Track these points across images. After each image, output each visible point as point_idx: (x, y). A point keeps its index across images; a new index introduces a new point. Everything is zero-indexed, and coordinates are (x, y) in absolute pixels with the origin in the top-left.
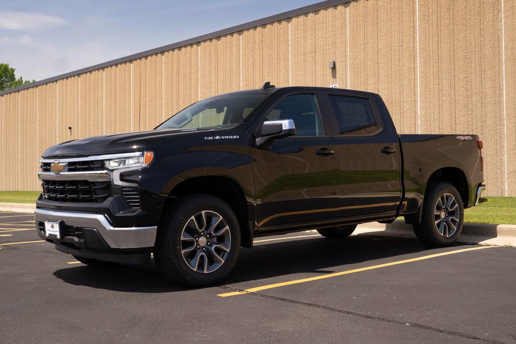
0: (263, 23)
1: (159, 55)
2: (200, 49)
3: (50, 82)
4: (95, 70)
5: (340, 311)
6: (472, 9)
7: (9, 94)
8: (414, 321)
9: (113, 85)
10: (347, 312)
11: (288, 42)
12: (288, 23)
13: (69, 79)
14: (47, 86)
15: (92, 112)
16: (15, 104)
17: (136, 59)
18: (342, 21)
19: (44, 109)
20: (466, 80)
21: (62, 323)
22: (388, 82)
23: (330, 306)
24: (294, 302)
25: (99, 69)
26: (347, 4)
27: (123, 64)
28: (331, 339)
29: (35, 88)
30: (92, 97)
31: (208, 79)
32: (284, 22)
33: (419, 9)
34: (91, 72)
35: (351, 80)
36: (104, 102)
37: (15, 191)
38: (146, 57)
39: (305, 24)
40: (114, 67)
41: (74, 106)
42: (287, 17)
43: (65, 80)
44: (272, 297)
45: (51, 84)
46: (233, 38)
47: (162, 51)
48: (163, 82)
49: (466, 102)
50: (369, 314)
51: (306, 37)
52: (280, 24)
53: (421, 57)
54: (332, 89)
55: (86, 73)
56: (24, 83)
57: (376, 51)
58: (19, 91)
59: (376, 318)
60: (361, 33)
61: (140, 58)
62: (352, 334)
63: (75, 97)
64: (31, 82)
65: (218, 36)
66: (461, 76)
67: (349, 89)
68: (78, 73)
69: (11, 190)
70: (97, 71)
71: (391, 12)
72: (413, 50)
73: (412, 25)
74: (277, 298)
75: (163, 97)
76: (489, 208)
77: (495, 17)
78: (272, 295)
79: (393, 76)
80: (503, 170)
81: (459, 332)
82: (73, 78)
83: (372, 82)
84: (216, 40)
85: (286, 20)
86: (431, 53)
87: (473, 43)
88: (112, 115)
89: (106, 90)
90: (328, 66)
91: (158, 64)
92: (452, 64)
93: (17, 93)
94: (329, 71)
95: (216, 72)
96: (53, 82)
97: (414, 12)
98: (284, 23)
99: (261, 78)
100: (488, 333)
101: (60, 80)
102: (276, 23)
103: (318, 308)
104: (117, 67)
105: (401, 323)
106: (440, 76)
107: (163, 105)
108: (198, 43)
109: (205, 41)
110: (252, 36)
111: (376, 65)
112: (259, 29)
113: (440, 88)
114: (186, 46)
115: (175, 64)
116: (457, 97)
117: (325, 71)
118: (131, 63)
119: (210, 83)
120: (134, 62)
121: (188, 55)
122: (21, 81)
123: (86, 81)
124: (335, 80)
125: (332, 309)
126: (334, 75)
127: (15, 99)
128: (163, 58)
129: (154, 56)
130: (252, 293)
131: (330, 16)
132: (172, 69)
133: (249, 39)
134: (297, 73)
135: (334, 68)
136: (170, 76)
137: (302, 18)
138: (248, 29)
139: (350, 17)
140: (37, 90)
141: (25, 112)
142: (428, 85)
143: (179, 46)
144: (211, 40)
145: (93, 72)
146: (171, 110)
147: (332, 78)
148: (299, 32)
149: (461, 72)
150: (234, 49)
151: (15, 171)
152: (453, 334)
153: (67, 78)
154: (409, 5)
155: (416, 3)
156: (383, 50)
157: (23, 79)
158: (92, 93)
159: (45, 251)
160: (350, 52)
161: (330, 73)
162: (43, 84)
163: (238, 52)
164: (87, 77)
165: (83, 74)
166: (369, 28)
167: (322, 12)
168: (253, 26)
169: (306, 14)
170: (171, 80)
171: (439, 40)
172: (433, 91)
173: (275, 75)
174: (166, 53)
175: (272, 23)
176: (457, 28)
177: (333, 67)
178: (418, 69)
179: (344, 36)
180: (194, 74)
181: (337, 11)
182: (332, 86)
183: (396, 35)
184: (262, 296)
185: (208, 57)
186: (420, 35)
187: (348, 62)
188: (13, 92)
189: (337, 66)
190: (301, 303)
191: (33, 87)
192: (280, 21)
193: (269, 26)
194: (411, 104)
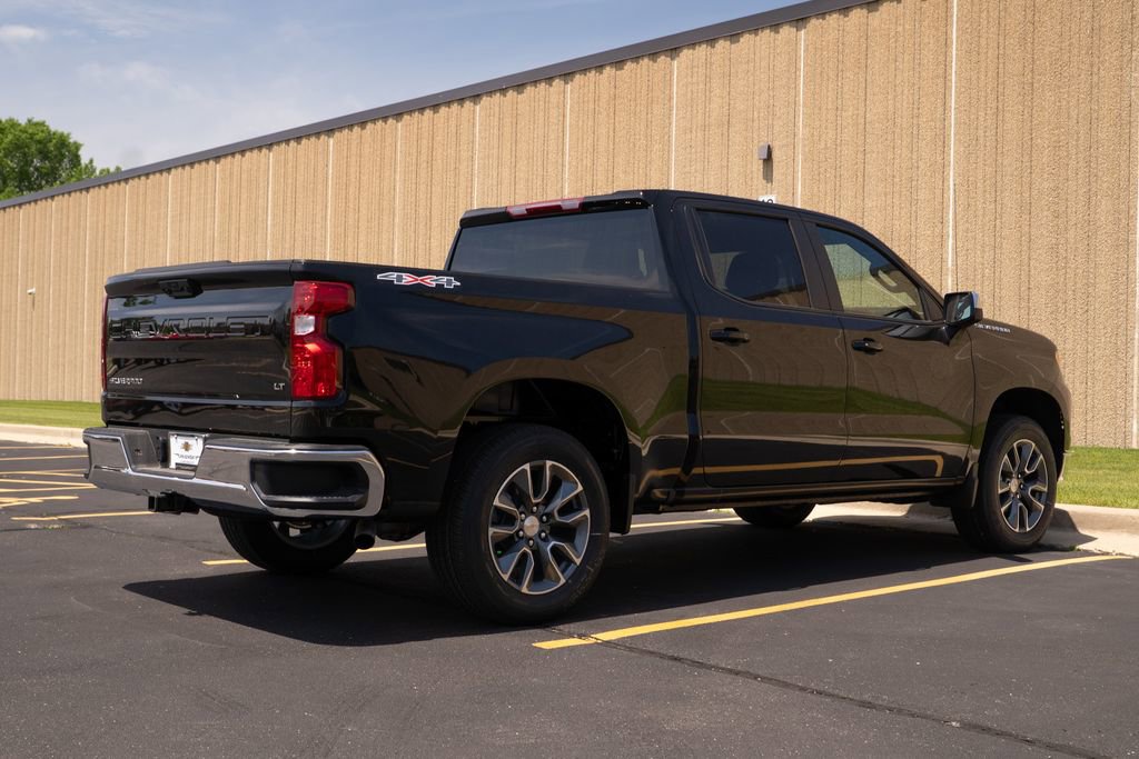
0: (617, 58)
1: (390, 121)
2: (479, 110)
3: (154, 173)
4: (251, 149)
5: (803, 689)
6: (1073, 40)
7: (66, 196)
8: (969, 717)
9: (290, 181)
10: (820, 693)
11: (670, 100)
12: (672, 59)
13: (196, 166)
14: (149, 181)
15: (242, 238)
16: (80, 216)
17: (341, 129)
18: (790, 59)
19: (140, 228)
20: (1054, 194)
21: (208, 695)
22: (886, 195)
23: (781, 678)
24: (701, 665)
25: (260, 148)
26: (800, 23)
27: (313, 139)
28: (793, 751)
29: (123, 184)
30: (243, 206)
31: (495, 175)
32: (663, 57)
33: (957, 37)
34: (243, 152)
35: (803, 186)
36: (269, 218)
37: (75, 402)
38: (363, 124)
39: (708, 64)
40: (293, 144)
41: (204, 225)
42: (670, 46)
43: (187, 168)
44: (652, 653)
45: (158, 175)
46: (551, 89)
47: (396, 112)
48: (398, 178)
49: (1054, 241)
50: (867, 697)
51: (710, 92)
52: (655, 61)
53: (958, 141)
54: (763, 204)
55: (233, 154)
56: (98, 172)
57: (861, 127)
58: (87, 189)
59: (881, 708)
60: (831, 86)
61: (351, 127)
62: (836, 741)
63: (209, 206)
64: (112, 170)
65: (518, 83)
66: (1046, 185)
67: (799, 207)
68: (216, 155)
69: (66, 399)
70: (256, 151)
71: (896, 42)
72: (942, 126)
73: (941, 72)
74: (662, 656)
75: (397, 212)
76: (1101, 472)
77: (1125, 59)
78: (651, 649)
79: (897, 180)
80: (1130, 390)
81: (1070, 746)
82: (204, 164)
83: (850, 193)
84: (515, 93)
85: (669, 53)
86: (981, 132)
87: (1074, 114)
88: (287, 246)
89: (274, 193)
90: (756, 156)
91: (389, 140)
92: (1026, 158)
93: (84, 193)
94: (758, 166)
95: (513, 160)
96: (161, 172)
97: (947, 44)
98: (662, 59)
99: (610, 176)
100: (1134, 749)
101: (176, 167)
102: (646, 60)
103: (753, 681)
104: (299, 143)
105: (938, 721)
106: (999, 185)
107: (396, 229)
108: (476, 97)
109: (490, 93)
110: (592, 86)
111: (860, 156)
112: (608, 71)
113: (999, 210)
114: (448, 103)
115: (425, 142)
116: (1033, 230)
117: (749, 166)
118: (329, 137)
119: (499, 183)
120: (337, 134)
121: (453, 123)
122: (90, 168)
123: (231, 174)
124: (769, 185)
125: (786, 685)
126: (768, 175)
127: (80, 205)
128: (400, 128)
129: (380, 123)
130: (607, 643)
131: (764, 47)
132: (419, 153)
133: (586, 90)
134: (687, 169)
135: (768, 160)
136: (414, 168)
137: (702, 50)
138: (584, 71)
139: (806, 50)
140: (128, 188)
141: (101, 234)
142: (972, 202)
143: (434, 103)
144: (503, 91)
145: (248, 154)
146: (413, 239)
147: (764, 182)
148: (695, 80)
149: (1046, 176)
150: (554, 112)
151: (75, 358)
152: (1057, 750)
153: (192, 165)
154: (937, 29)
155: (952, 25)
156: (877, 125)
157: (94, 164)
158: (244, 196)
159: (153, 536)
160: (805, 126)
161: (759, 170)
162: (139, 177)
163: (561, 118)
164: (236, 163)
165: (226, 156)
166: (848, 75)
167: (746, 39)
168: (596, 63)
169: (711, 42)
170: (414, 176)
171: (1000, 107)
172: (984, 215)
173: (641, 171)
174: (406, 117)
175: (636, 59)
176: (1039, 81)
177: (765, 157)
178: (952, 167)
179: (792, 92)
180: (465, 164)
181: (779, 37)
182: (764, 198)
183: (906, 92)
184: (631, 649)
185: (496, 128)
186: (959, 94)
187: (799, 149)
188: (75, 191)
189: (776, 155)
190: (717, 668)
191: (119, 181)
192: (654, 56)
193: (629, 66)
194: (932, 243)
